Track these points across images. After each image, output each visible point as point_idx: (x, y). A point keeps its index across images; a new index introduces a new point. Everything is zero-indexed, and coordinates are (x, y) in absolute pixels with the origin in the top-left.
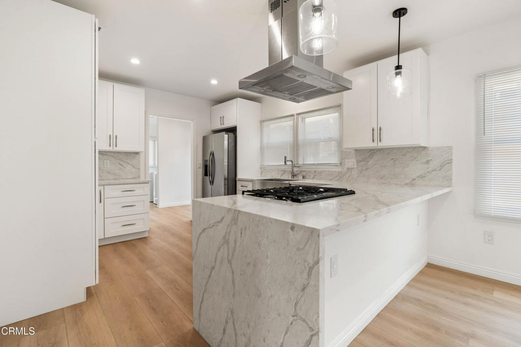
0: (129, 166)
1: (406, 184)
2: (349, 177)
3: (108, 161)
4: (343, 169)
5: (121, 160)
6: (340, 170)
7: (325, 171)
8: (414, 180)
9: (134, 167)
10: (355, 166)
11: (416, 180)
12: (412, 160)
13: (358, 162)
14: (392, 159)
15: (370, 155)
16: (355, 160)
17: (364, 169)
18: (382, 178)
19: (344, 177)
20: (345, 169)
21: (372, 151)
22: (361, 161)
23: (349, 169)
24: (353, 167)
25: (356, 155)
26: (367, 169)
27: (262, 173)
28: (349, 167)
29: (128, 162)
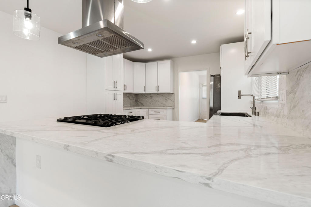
0: (169, 100)
3: (161, 98)
5: (166, 97)
9: (171, 101)
29: (169, 98)
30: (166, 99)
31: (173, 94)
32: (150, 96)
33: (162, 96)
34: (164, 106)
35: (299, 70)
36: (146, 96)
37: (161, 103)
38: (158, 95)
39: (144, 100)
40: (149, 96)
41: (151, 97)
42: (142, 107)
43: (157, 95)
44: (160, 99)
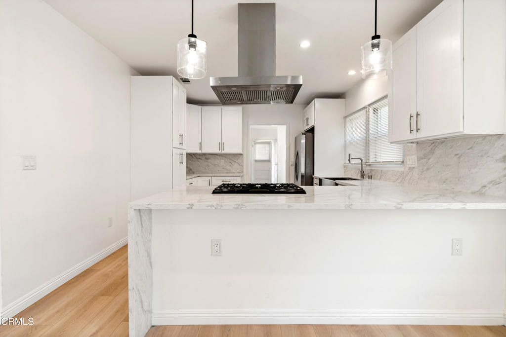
1: (473, 193)
2: (410, 178)
3: (223, 160)
4: (405, 168)
6: (402, 169)
7: (390, 171)
8: (484, 186)
9: (239, 164)
10: (416, 166)
11: (487, 188)
12: (482, 156)
13: (419, 159)
14: (456, 155)
15: (432, 149)
16: (416, 157)
17: (426, 168)
18: (444, 182)
19: (406, 178)
20: (407, 169)
21: (433, 145)
22: (422, 159)
23: (411, 169)
24: (413, 166)
25: (417, 151)
26: (428, 169)
27: (345, 172)
28: (410, 166)
29: (235, 160)
30: (231, 161)
31: (241, 154)
32: (205, 157)
33: (224, 158)
34: (227, 173)
35: (434, 143)
36: (198, 157)
37: (223, 168)
38: (218, 157)
39: (194, 163)
40: (203, 158)
41: (207, 159)
42: (201, 175)
43: (216, 156)
44: (222, 162)
